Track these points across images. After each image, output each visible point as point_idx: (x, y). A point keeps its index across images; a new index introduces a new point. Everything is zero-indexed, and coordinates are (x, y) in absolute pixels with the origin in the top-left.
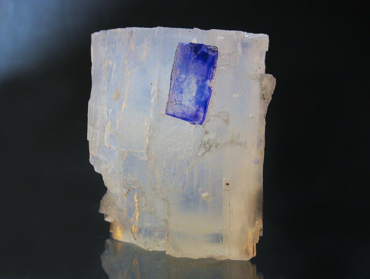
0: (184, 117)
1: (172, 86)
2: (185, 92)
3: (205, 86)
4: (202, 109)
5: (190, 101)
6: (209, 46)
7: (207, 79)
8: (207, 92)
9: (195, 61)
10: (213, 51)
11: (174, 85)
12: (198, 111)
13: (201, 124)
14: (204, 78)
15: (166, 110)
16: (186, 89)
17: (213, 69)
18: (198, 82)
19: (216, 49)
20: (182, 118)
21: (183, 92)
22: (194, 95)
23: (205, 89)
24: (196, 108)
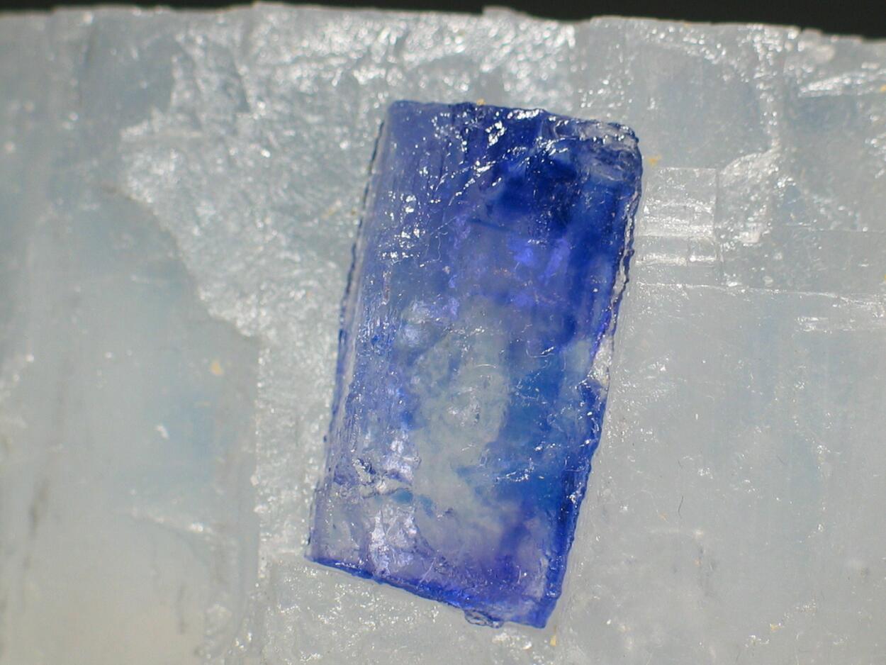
0: (426, 577)
1: (349, 376)
2: (434, 418)
3: (560, 376)
4: (541, 527)
5: (463, 471)
6: (585, 124)
7: (569, 330)
8: (571, 413)
9: (495, 217)
10: (608, 157)
11: (359, 375)
12: (516, 534)
13: (539, 617)
14: (555, 327)
15: (316, 537)
16: (438, 395)
17: (607, 268)
18: (513, 352)
19: (630, 143)
20: (415, 582)
21: (418, 419)
22: (490, 439)
23: (563, 394)
24: (504, 518)
